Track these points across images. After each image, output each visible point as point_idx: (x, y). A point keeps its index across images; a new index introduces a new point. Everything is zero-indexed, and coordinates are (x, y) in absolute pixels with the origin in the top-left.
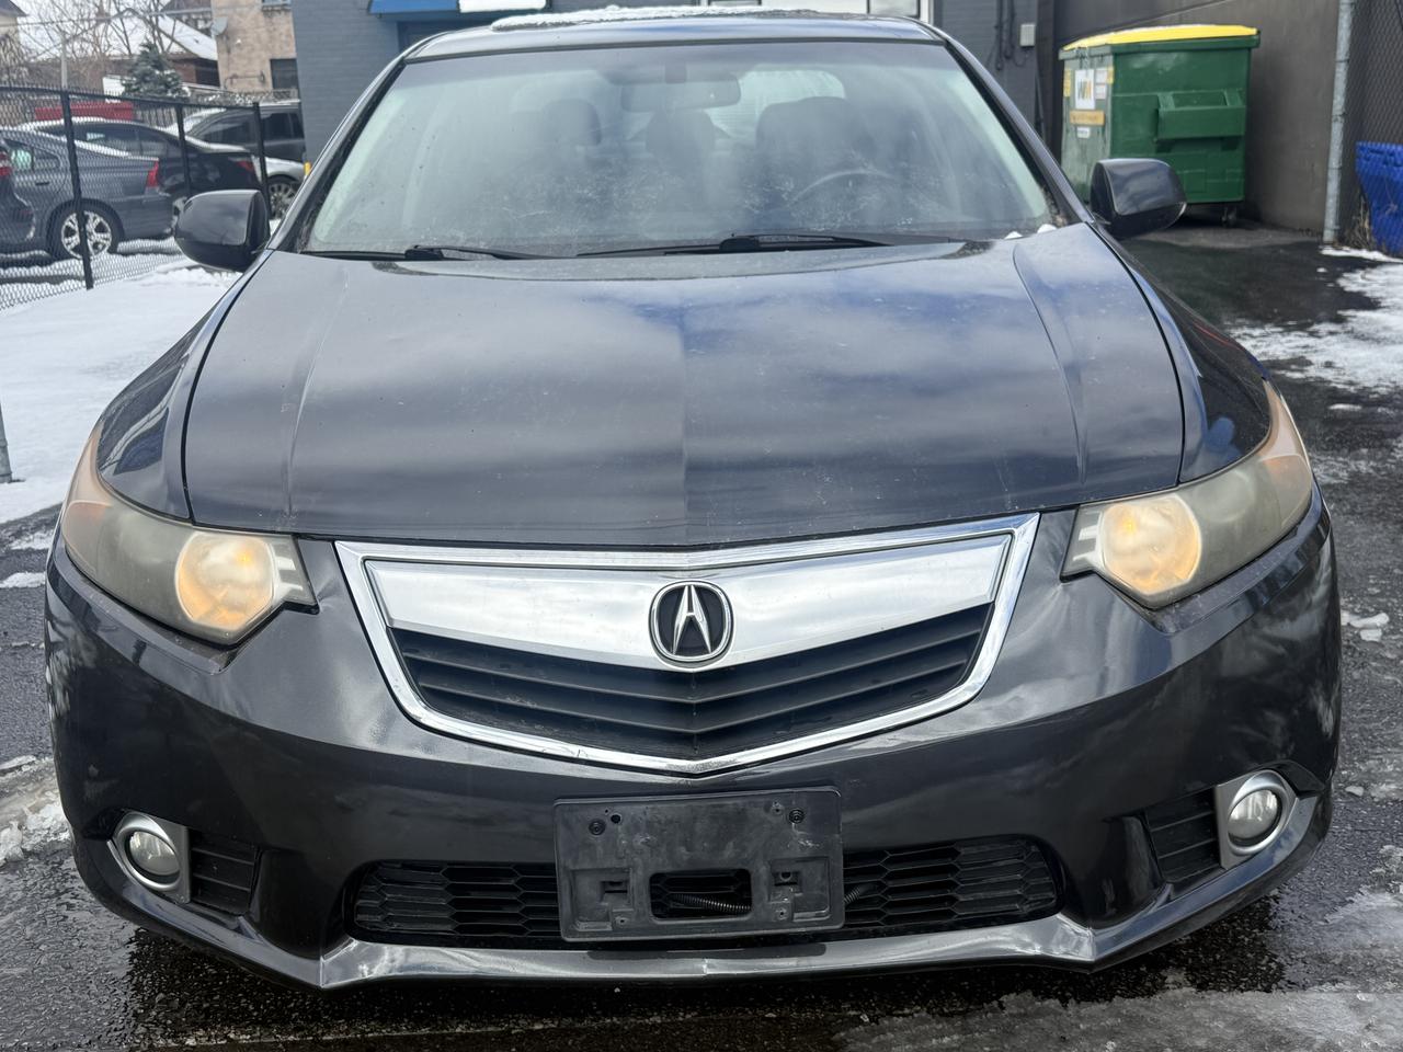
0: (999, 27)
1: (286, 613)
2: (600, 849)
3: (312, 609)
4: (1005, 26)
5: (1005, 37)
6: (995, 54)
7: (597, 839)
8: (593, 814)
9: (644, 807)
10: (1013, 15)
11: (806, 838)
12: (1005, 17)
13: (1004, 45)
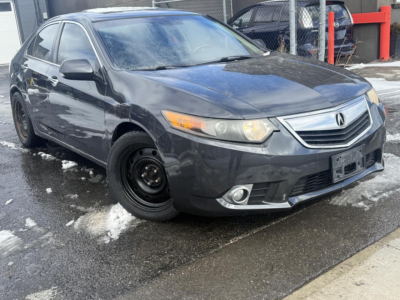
0: (36, 13)
1: (274, 133)
2: (338, 164)
3: (279, 131)
4: (38, 13)
5: (39, 16)
6: (37, 21)
7: (338, 162)
8: (337, 157)
9: (344, 154)
10: (40, 10)
11: (361, 154)
12: (38, 11)
13: (39, 18)
